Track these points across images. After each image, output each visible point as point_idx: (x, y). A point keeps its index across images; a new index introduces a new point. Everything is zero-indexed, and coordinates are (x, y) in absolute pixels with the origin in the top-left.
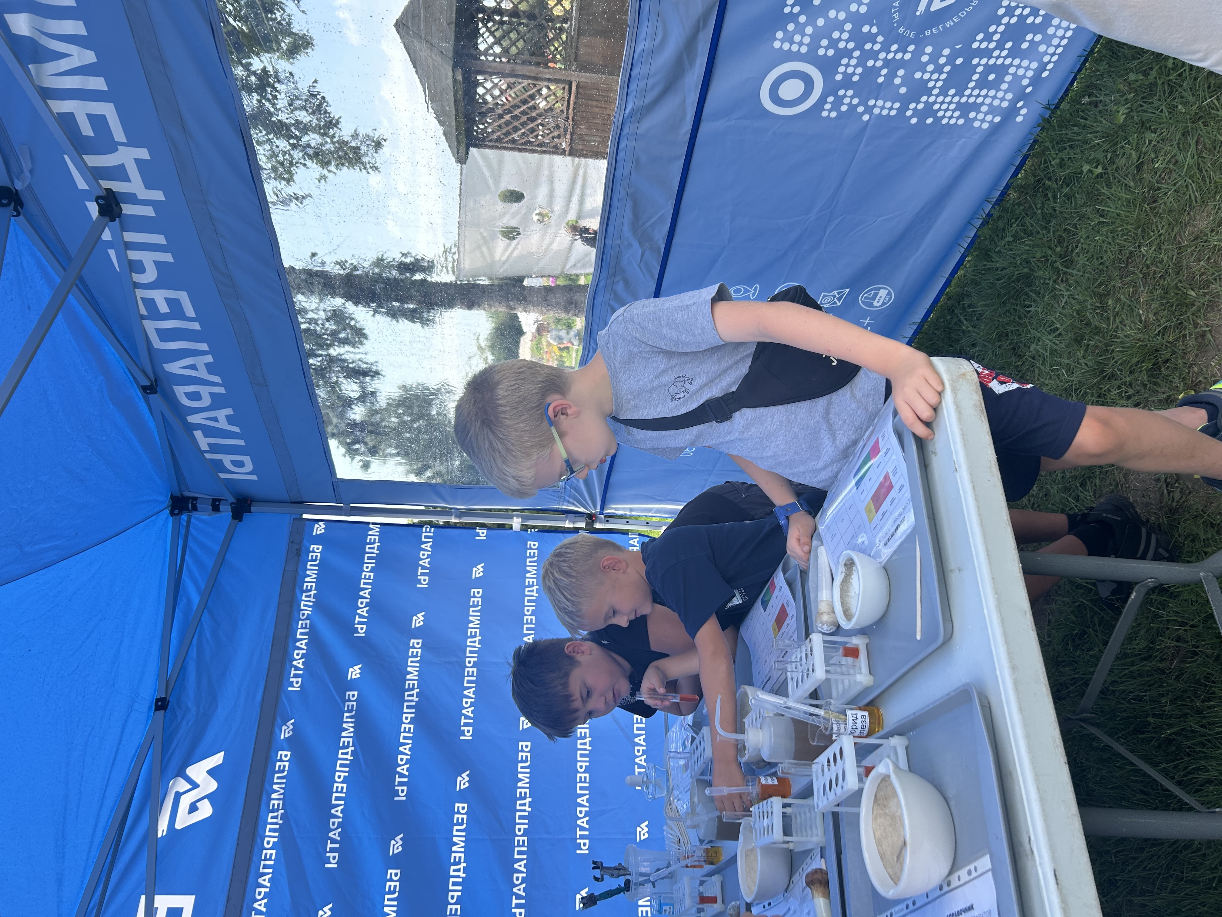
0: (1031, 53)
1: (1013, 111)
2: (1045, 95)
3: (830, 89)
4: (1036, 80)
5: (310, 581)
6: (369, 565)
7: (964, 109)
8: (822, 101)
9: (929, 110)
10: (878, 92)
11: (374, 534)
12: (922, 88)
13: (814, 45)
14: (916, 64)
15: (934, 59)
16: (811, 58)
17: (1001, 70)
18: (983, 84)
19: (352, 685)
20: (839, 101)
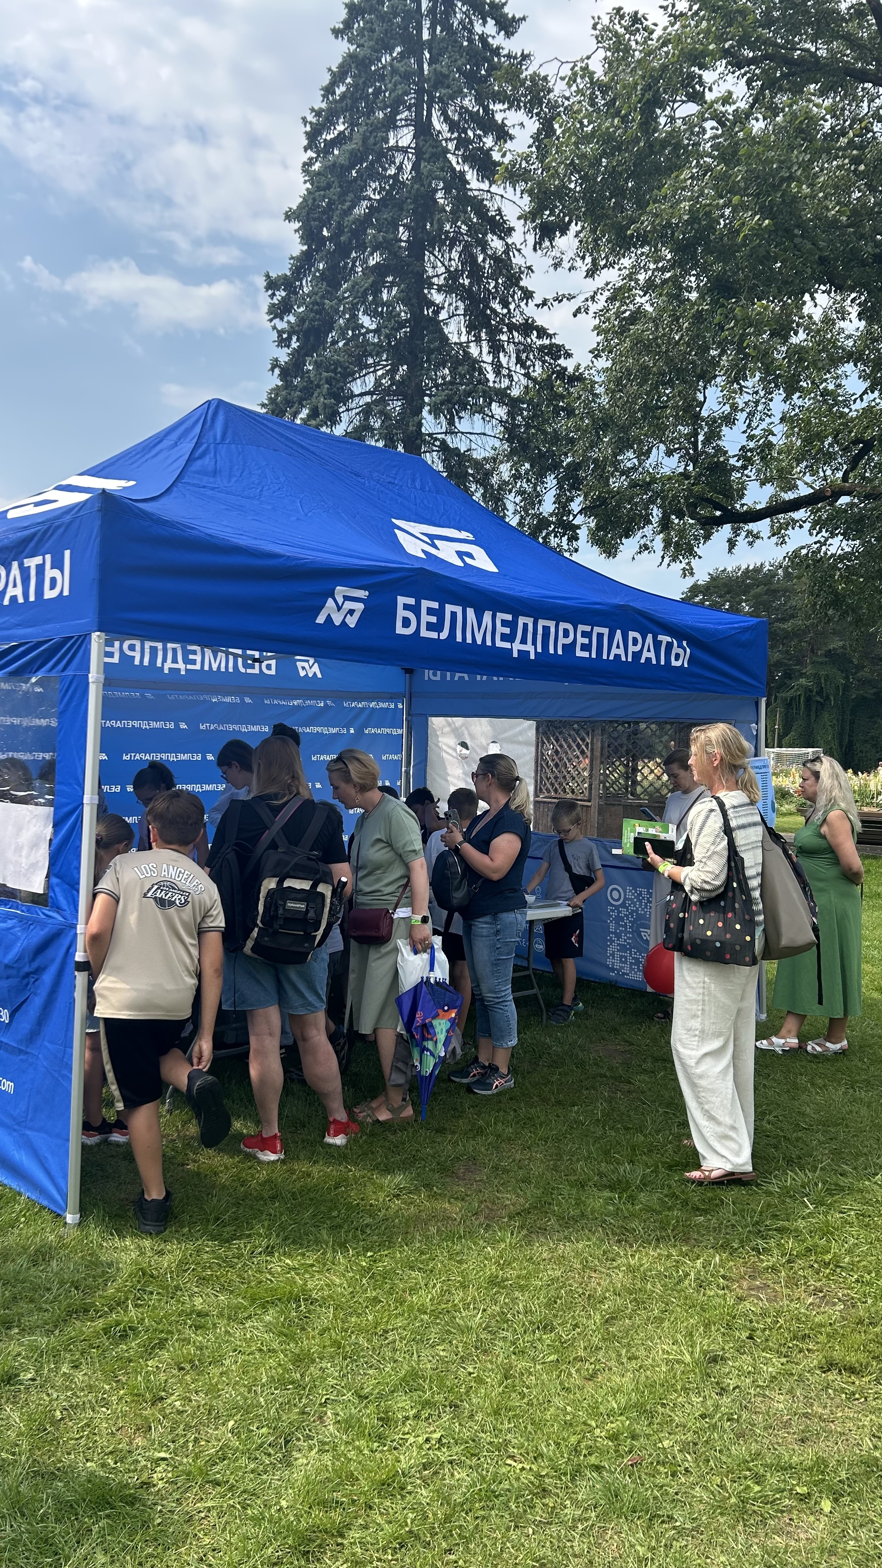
0: (631, 969)
1: (613, 969)
2: (620, 979)
3: (617, 907)
4: (624, 974)
5: (382, 705)
6: (388, 731)
7: (613, 955)
8: (613, 905)
9: (612, 941)
10: (617, 923)
11: (400, 731)
12: (618, 936)
13: (629, 899)
14: (626, 932)
15: (629, 938)
16: (625, 899)
17: (625, 963)
18: (621, 957)
19: (348, 730)
20: (613, 911)
